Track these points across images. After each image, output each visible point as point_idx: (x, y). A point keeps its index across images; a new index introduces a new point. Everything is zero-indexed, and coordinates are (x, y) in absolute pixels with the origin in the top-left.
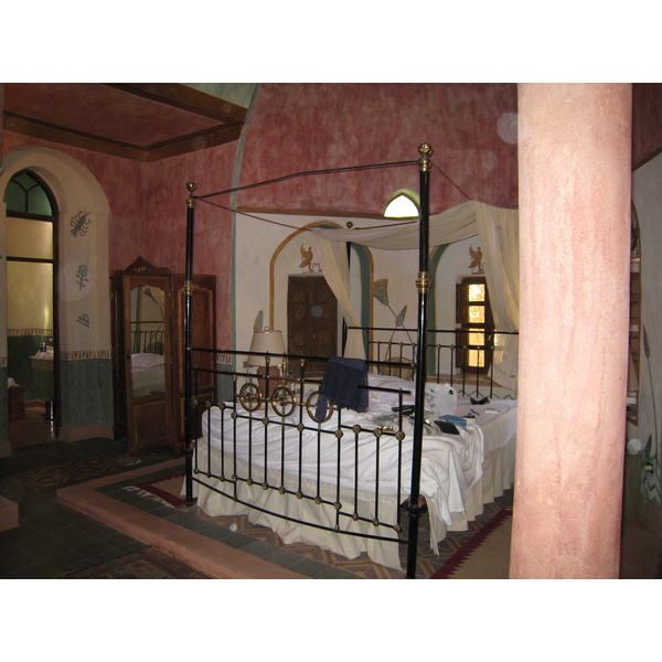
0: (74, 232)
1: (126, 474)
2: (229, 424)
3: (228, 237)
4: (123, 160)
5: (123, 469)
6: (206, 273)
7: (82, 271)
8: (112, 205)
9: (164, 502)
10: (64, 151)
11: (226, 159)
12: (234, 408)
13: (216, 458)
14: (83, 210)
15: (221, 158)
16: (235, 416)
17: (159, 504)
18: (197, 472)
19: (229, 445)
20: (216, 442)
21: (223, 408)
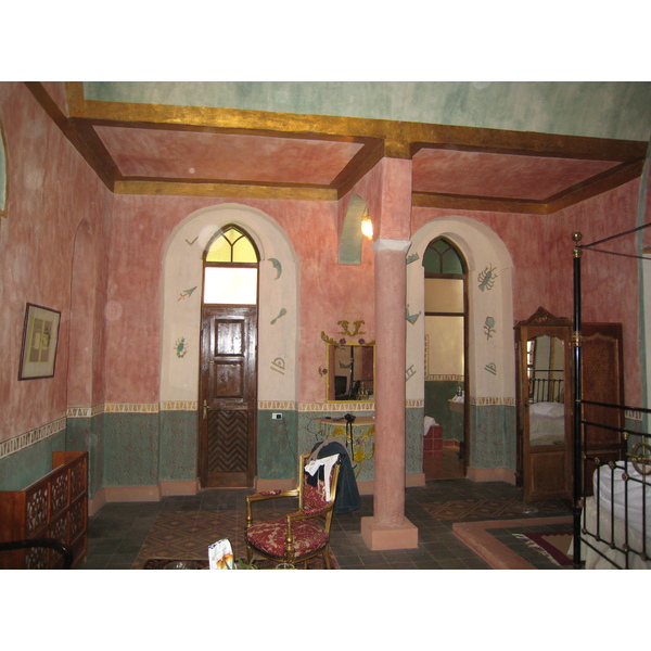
0: (481, 287)
1: (519, 521)
2: (620, 487)
3: (635, 282)
4: (523, 215)
5: (519, 515)
6: (611, 321)
7: (489, 322)
8: (515, 260)
9: (550, 557)
10: (469, 216)
11: (627, 199)
12: (625, 468)
13: (605, 520)
14: (489, 267)
15: (622, 199)
16: (627, 478)
17: (546, 558)
18: (586, 533)
19: (619, 508)
20: (606, 502)
21: (614, 467)
